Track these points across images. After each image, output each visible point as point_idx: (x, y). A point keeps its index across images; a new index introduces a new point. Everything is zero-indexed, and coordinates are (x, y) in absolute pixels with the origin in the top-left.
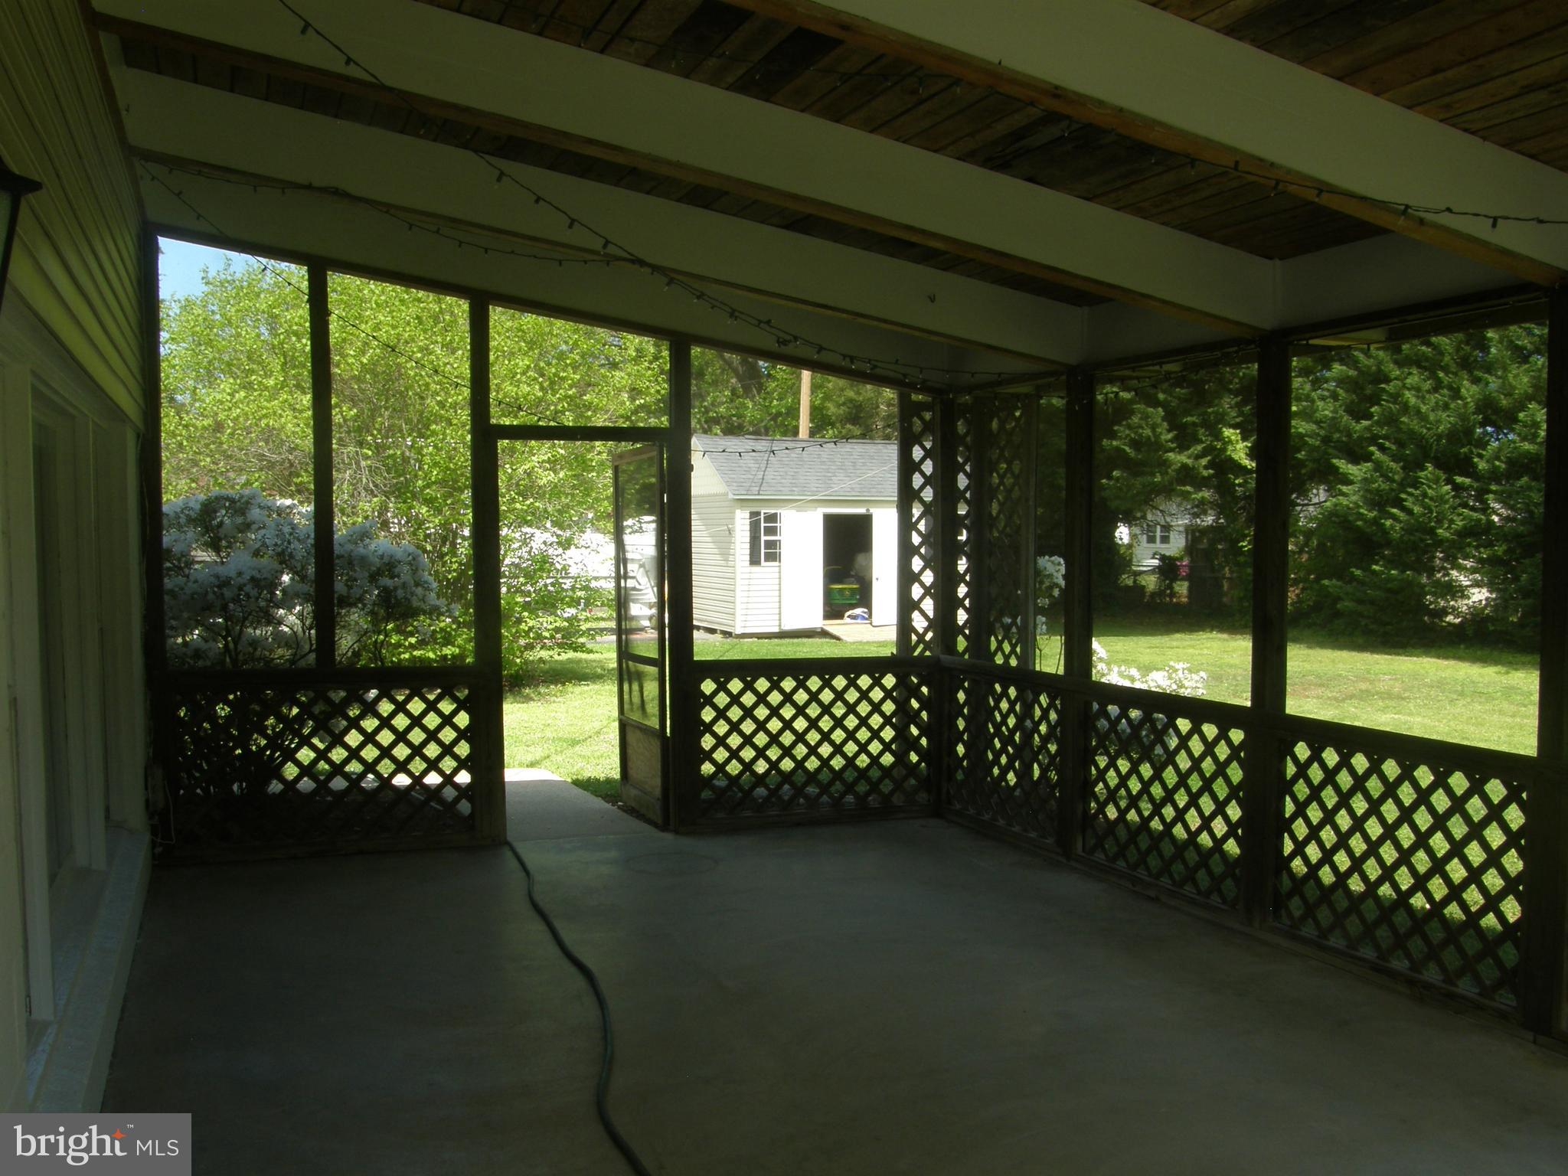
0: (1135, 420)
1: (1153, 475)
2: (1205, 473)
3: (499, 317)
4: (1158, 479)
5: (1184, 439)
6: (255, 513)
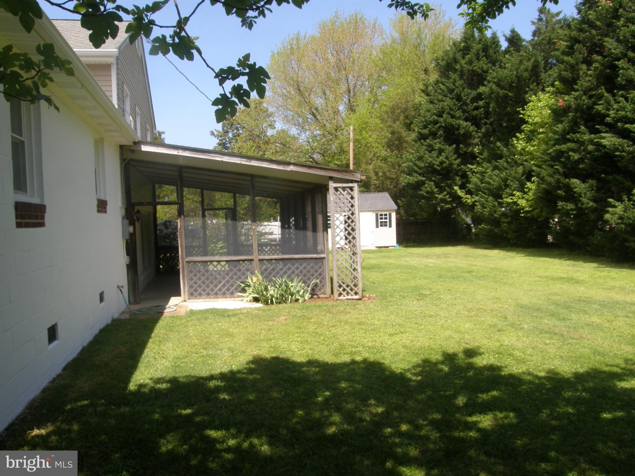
0: (426, 185)
1: (433, 201)
2: (449, 200)
3: (205, 192)
4: (434, 202)
5: (441, 190)
6: (172, 223)
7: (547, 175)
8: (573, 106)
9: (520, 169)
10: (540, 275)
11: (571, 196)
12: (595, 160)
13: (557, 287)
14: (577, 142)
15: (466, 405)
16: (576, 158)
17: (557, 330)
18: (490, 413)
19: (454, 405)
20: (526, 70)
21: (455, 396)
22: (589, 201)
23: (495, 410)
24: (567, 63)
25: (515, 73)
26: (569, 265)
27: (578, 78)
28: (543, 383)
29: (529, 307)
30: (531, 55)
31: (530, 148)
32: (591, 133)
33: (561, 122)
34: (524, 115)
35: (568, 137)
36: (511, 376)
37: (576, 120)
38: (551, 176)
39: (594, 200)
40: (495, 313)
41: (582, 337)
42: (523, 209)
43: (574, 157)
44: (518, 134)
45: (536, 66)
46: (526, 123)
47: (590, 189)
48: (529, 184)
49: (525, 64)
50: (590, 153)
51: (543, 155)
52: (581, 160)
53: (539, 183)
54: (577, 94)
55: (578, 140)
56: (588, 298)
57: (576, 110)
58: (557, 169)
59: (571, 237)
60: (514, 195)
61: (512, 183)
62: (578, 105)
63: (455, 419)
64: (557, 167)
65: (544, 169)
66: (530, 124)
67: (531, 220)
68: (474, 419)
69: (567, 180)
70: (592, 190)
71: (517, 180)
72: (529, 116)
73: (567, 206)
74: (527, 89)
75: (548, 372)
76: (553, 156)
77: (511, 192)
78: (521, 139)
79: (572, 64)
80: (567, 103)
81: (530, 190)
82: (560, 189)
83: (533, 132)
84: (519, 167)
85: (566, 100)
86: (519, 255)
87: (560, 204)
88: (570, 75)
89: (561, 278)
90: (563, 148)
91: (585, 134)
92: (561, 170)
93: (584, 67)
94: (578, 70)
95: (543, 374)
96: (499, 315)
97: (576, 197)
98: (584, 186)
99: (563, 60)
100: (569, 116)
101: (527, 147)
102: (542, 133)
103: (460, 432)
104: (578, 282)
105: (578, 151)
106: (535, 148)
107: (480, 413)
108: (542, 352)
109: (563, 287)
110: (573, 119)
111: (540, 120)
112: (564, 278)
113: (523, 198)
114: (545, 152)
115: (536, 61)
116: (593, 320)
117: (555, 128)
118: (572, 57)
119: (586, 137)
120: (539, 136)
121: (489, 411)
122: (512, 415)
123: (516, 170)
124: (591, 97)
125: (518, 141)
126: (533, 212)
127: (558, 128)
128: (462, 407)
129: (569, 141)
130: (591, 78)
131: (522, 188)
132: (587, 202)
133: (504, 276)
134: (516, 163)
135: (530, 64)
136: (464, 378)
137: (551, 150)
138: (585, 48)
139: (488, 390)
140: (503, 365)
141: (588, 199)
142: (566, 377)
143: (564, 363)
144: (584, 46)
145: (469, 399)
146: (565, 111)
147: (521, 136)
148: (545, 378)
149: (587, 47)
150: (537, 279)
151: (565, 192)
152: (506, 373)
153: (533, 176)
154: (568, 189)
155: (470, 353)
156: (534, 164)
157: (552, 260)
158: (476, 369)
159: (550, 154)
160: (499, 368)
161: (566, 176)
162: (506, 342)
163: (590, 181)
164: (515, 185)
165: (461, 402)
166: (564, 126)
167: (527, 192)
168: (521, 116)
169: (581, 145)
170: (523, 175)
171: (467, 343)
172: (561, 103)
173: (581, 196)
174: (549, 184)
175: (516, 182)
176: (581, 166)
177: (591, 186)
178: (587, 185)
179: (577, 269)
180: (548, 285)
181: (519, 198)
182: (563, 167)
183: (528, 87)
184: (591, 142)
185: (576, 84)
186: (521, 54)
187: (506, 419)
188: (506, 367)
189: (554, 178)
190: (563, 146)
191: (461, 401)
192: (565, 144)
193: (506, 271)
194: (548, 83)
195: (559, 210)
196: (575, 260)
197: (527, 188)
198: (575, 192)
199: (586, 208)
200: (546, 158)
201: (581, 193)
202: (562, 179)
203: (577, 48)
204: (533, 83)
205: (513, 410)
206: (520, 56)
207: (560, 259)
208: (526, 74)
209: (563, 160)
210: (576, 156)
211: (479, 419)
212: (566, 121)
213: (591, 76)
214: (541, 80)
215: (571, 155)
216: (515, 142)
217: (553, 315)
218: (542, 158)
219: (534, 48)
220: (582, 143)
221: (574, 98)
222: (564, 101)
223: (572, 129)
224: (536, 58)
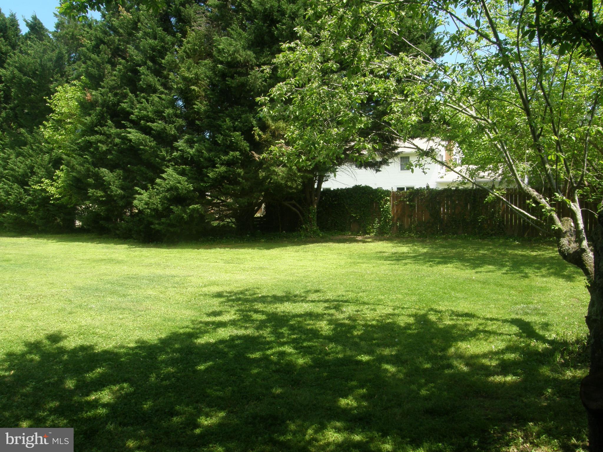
7: (77, 164)
8: (100, 101)
9: (47, 157)
10: (82, 258)
11: (100, 184)
12: (121, 152)
13: (103, 268)
14: (104, 134)
15: (77, 387)
16: (104, 149)
17: (123, 306)
18: (105, 388)
19: (65, 390)
20: (50, 60)
21: (61, 381)
22: (117, 189)
23: (108, 385)
24: (94, 60)
25: (39, 61)
26: (103, 248)
27: (104, 76)
28: (137, 353)
29: (87, 289)
30: (55, 47)
31: (58, 137)
32: (117, 128)
33: (90, 115)
34: (50, 104)
35: (96, 129)
36: (106, 352)
37: (103, 114)
38: (81, 165)
39: (122, 188)
40: (56, 297)
41: (148, 309)
42: (53, 196)
43: (102, 148)
44: (45, 122)
45: (60, 58)
46: (53, 111)
47: (118, 178)
48: (58, 172)
49: (49, 54)
50: (116, 145)
51: (72, 144)
52: (109, 151)
53: (68, 171)
54: (103, 90)
55: (105, 132)
56: (135, 275)
57: (103, 106)
58: (85, 158)
59: (101, 222)
60: (42, 182)
61: (38, 171)
62: (105, 101)
63: (76, 402)
64: (87, 156)
65: (73, 157)
66: (56, 114)
67: (60, 208)
68: (93, 397)
69: (97, 169)
70: (120, 179)
71: (44, 168)
72: (56, 105)
73: (97, 193)
74: (52, 79)
75: (136, 342)
76: (82, 146)
77: (38, 179)
78: (48, 127)
79: (98, 62)
80: (94, 97)
81: (59, 177)
82: (90, 178)
83: (59, 121)
84: (44, 154)
85: (94, 95)
86: (50, 241)
87: (90, 191)
88: (97, 72)
89: (102, 260)
90: (92, 139)
91: (111, 128)
92: (90, 160)
93: (109, 67)
94: (104, 69)
95: (132, 345)
96: (62, 299)
97: (105, 185)
98: (112, 175)
99: (90, 57)
100: (96, 110)
101: (55, 136)
102: (70, 123)
103: (87, 412)
104: (119, 262)
105: (105, 143)
106: (63, 137)
107: (96, 391)
108: (121, 326)
109: (108, 267)
110: (100, 112)
111: (67, 111)
112: (105, 260)
113: (52, 185)
114: (73, 142)
115: (60, 53)
116: (150, 293)
117: (83, 120)
118: (98, 56)
119: (113, 131)
120: (67, 126)
121: (104, 387)
122: (125, 385)
123: (42, 157)
124: (116, 95)
125: (45, 128)
126: (62, 199)
127: (86, 119)
128: (74, 389)
129: (97, 133)
130: (116, 78)
131: (50, 176)
132: (116, 190)
133: (46, 262)
134: (41, 150)
135: (54, 55)
136: (61, 362)
137: (80, 140)
138: (109, 49)
139: (92, 369)
140: (92, 344)
141: (116, 187)
142: (153, 344)
143: (145, 333)
144: (108, 48)
145: (78, 381)
146: (93, 104)
147: (48, 124)
148: (136, 348)
149: (111, 49)
150: (80, 262)
151: (94, 180)
152: (100, 350)
153: (62, 164)
154: (98, 178)
155: (55, 338)
156: (62, 152)
157: (85, 244)
158: (68, 352)
159: (78, 144)
160: (91, 347)
161: (95, 165)
162: (84, 323)
163: (118, 171)
164: (41, 172)
165: (71, 386)
166: (92, 119)
167: (56, 180)
168: (48, 105)
169: (108, 138)
170: (49, 164)
171: (45, 330)
172: (89, 97)
173: (110, 185)
174: (79, 172)
175: (43, 169)
176: (109, 157)
177: (119, 175)
178: (115, 174)
179: (112, 250)
180: (94, 267)
181: (48, 186)
182: (92, 157)
183: (53, 77)
184: (118, 135)
185: (103, 81)
186: (44, 42)
187: (123, 390)
188: (96, 346)
189: (84, 166)
190: (92, 137)
191: (70, 384)
192: (93, 135)
193: (45, 257)
194: (72, 76)
195: (90, 197)
196: (106, 242)
197: (56, 175)
198: (104, 181)
199: (115, 195)
200: (75, 147)
201: (110, 182)
202: (92, 168)
203: (103, 49)
204: (57, 73)
205: (125, 381)
206: (44, 45)
207: (92, 243)
208: (49, 64)
209: (92, 150)
210: (104, 148)
211: (97, 396)
212: (94, 115)
213: (115, 76)
214: (65, 72)
215: (99, 146)
216: (42, 130)
217: (113, 293)
218: (70, 147)
219: (57, 40)
220: (109, 136)
221: (101, 94)
222: (91, 95)
223: (100, 121)
224: (60, 50)
